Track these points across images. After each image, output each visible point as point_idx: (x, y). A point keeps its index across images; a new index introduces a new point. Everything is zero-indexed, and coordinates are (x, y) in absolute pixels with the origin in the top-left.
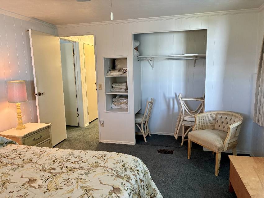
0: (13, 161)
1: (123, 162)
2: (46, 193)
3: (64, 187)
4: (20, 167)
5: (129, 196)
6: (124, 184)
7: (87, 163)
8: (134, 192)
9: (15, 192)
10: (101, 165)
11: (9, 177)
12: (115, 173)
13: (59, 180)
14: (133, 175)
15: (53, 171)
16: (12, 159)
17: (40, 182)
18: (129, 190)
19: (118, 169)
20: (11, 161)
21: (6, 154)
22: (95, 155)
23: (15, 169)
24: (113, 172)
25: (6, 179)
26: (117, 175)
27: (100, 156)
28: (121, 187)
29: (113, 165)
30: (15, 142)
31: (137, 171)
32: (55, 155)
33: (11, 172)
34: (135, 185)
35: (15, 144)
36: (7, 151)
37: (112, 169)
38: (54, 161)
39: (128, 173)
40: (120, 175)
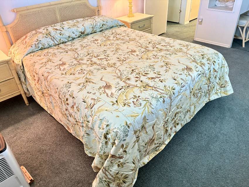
0: (123, 38)
1: (203, 53)
2: (140, 60)
3: (153, 59)
4: (127, 42)
5: (198, 75)
6: (197, 67)
7: (173, 48)
8: (204, 75)
9: (123, 55)
10: (183, 51)
11: (120, 47)
12: (193, 58)
13: (150, 55)
14: (209, 63)
15: (147, 48)
16: (123, 36)
17: (138, 53)
18: (199, 72)
19: (197, 57)
20: (122, 38)
21: (119, 33)
22: (181, 44)
23: (124, 43)
24: (191, 57)
25: (118, 47)
26: (194, 60)
27: (185, 45)
28: (193, 68)
29: (193, 53)
30: (125, 25)
31: (214, 62)
32: (151, 38)
33: (121, 44)
34: (207, 70)
35: (126, 27)
36: (120, 31)
37: (191, 55)
38: (149, 43)
39: (204, 61)
40: (196, 60)
